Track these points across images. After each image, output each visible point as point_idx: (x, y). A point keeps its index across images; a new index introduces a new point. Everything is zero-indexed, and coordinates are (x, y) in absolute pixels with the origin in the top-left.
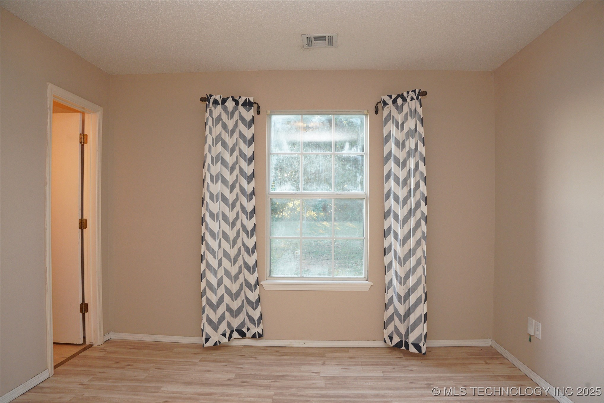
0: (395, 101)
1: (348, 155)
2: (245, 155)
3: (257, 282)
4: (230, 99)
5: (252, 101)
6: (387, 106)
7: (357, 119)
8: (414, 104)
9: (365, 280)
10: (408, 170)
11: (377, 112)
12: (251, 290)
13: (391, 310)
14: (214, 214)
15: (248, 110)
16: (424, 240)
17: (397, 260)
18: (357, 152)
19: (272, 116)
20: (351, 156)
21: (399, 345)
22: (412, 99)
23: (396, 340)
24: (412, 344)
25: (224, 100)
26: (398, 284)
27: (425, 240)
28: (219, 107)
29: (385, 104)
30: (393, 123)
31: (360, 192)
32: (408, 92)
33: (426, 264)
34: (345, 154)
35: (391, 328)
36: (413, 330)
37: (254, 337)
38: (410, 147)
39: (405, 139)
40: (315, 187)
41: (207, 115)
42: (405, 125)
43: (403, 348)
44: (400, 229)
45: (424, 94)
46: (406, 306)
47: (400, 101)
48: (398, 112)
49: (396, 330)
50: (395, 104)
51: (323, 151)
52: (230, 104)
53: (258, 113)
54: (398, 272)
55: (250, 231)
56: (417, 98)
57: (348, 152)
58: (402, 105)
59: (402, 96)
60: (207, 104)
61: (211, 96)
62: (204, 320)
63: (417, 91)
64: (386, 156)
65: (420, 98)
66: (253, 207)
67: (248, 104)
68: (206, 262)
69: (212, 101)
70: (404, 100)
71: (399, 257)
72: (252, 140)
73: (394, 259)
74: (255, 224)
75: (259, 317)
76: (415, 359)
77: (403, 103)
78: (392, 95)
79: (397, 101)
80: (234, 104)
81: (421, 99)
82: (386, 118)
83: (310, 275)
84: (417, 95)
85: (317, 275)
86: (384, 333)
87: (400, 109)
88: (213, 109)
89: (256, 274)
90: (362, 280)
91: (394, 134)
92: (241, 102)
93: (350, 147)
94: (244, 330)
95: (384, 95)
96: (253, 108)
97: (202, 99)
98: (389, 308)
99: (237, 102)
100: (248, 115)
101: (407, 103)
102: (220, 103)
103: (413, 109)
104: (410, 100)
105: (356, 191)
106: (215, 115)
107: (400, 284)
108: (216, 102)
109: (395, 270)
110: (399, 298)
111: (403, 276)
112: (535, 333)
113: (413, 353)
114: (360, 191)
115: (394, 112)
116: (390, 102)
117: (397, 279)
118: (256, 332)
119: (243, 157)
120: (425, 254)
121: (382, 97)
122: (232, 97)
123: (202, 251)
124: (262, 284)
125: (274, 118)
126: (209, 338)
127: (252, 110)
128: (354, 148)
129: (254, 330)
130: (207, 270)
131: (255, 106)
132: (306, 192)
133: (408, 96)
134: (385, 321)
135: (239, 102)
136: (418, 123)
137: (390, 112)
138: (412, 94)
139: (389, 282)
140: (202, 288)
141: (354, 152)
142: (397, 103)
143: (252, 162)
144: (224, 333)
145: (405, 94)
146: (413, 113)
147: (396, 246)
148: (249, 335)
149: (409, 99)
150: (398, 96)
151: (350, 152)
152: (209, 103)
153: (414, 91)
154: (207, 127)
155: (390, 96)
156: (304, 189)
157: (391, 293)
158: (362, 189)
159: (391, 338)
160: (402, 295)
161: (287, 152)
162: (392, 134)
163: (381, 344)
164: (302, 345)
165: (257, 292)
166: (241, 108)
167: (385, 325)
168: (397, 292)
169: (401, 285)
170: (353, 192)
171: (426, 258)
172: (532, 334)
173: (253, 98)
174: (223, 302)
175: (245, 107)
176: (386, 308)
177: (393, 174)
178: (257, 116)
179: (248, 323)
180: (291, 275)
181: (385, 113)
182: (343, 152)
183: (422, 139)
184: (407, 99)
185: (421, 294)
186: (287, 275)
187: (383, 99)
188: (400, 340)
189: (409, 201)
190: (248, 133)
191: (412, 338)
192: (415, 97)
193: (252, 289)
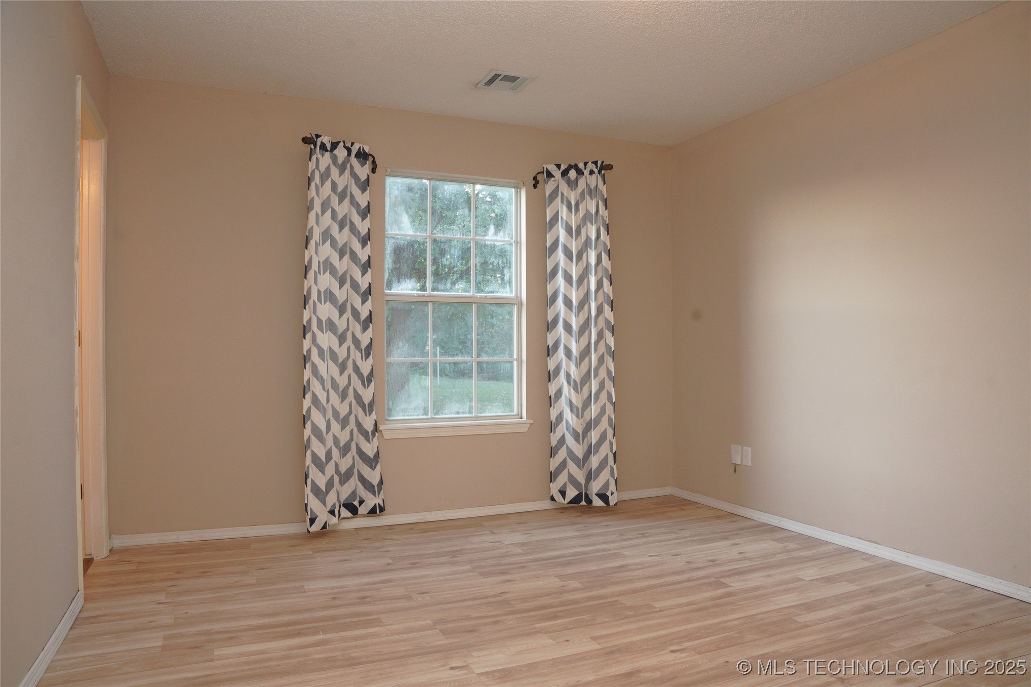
0: (565, 173)
1: (492, 243)
2: (359, 232)
3: (376, 428)
4: (341, 144)
5: (367, 151)
6: (553, 179)
7: (506, 194)
8: (594, 180)
9: (518, 418)
10: (585, 265)
11: (535, 186)
12: (368, 440)
13: (562, 454)
14: (322, 321)
15: (363, 165)
16: (610, 356)
17: (572, 385)
18: (503, 239)
19: (387, 178)
20: (497, 244)
21: (576, 500)
22: (592, 172)
23: (572, 493)
24: (596, 494)
25: (334, 145)
26: (574, 417)
27: (612, 356)
28: (327, 154)
29: (550, 175)
30: (562, 202)
31: (508, 295)
32: (586, 164)
33: (614, 387)
34: (489, 240)
35: (562, 479)
36: (597, 476)
37: (372, 512)
38: (587, 236)
39: (580, 224)
40: (449, 285)
41: (312, 166)
42: (582, 207)
43: (583, 503)
44: (576, 342)
45: (609, 167)
46: (584, 447)
47: (573, 174)
48: (570, 189)
49: (572, 480)
50: (566, 177)
51: (459, 235)
52: (341, 153)
53: (373, 170)
54: (574, 401)
55: (364, 349)
56: (599, 172)
57: (493, 238)
58: (577, 180)
59: (576, 167)
60: (311, 148)
61: (318, 136)
62: (308, 490)
63: (599, 164)
64: (551, 247)
65: (603, 172)
66: (369, 313)
67: (362, 156)
68: (312, 397)
69: (319, 144)
70: (580, 172)
71: (575, 381)
72: (367, 211)
73: (565, 384)
74: (371, 338)
75: (379, 481)
76: (600, 516)
77: (578, 176)
78: (561, 165)
79: (568, 173)
80: (346, 153)
81: (604, 174)
82: (550, 195)
83: (444, 415)
84: (598, 168)
85: (455, 413)
86: (550, 488)
87: (573, 184)
88: (320, 156)
89: (374, 416)
90: (515, 418)
91: (564, 217)
92: (354, 150)
93: (495, 232)
94: (356, 503)
95: (550, 163)
96: (368, 162)
97: (306, 140)
98: (559, 452)
99: (349, 150)
100: (363, 171)
101: (584, 177)
102: (329, 149)
103: (593, 186)
104: (589, 173)
105: (503, 293)
106: (322, 168)
107: (577, 417)
108: (323, 147)
109: (569, 399)
110: (576, 436)
111: (580, 407)
112: (742, 460)
113: (597, 507)
114: (508, 293)
115: (564, 188)
116: (557, 174)
117: (572, 411)
118: (376, 504)
119: (357, 235)
120: (612, 374)
121: (545, 166)
122: (344, 142)
123: (306, 379)
124: (381, 430)
125: (390, 181)
126: (316, 518)
127: (367, 166)
128: (502, 233)
129: (372, 501)
130: (313, 408)
131: (371, 159)
132: (435, 293)
133: (585, 168)
134: (551, 472)
135: (352, 150)
136: (601, 203)
137: (558, 186)
138: (591, 166)
139: (557, 417)
140: (306, 438)
141: (501, 239)
142: (568, 176)
143: (366, 244)
144: (332, 509)
145: (581, 166)
146: (592, 192)
147: (568, 366)
148: (362, 510)
149: (586, 172)
150: (570, 167)
151: (494, 238)
152: (315, 147)
153: (595, 163)
154: (313, 185)
155: (559, 166)
156: (433, 290)
157: (561, 429)
158: (511, 291)
159: (563, 493)
160: (580, 431)
161: (409, 233)
162: (562, 217)
163: (547, 504)
164: (441, 517)
165: (375, 442)
166: (354, 161)
167: (553, 477)
168: (573, 429)
169: (579, 419)
170: (499, 294)
171: (613, 380)
172: (738, 462)
173: (368, 147)
174: (331, 460)
175: (359, 159)
176: (553, 452)
177: (564, 271)
178: (372, 175)
179: (362, 492)
180: (418, 416)
181: (549, 188)
182: (486, 238)
183: (606, 226)
184: (583, 173)
185: (606, 429)
186: (411, 415)
187: (547, 168)
188: (578, 492)
189: (586, 307)
190: (363, 199)
191: (596, 487)
192: (596, 171)
193: (369, 438)
